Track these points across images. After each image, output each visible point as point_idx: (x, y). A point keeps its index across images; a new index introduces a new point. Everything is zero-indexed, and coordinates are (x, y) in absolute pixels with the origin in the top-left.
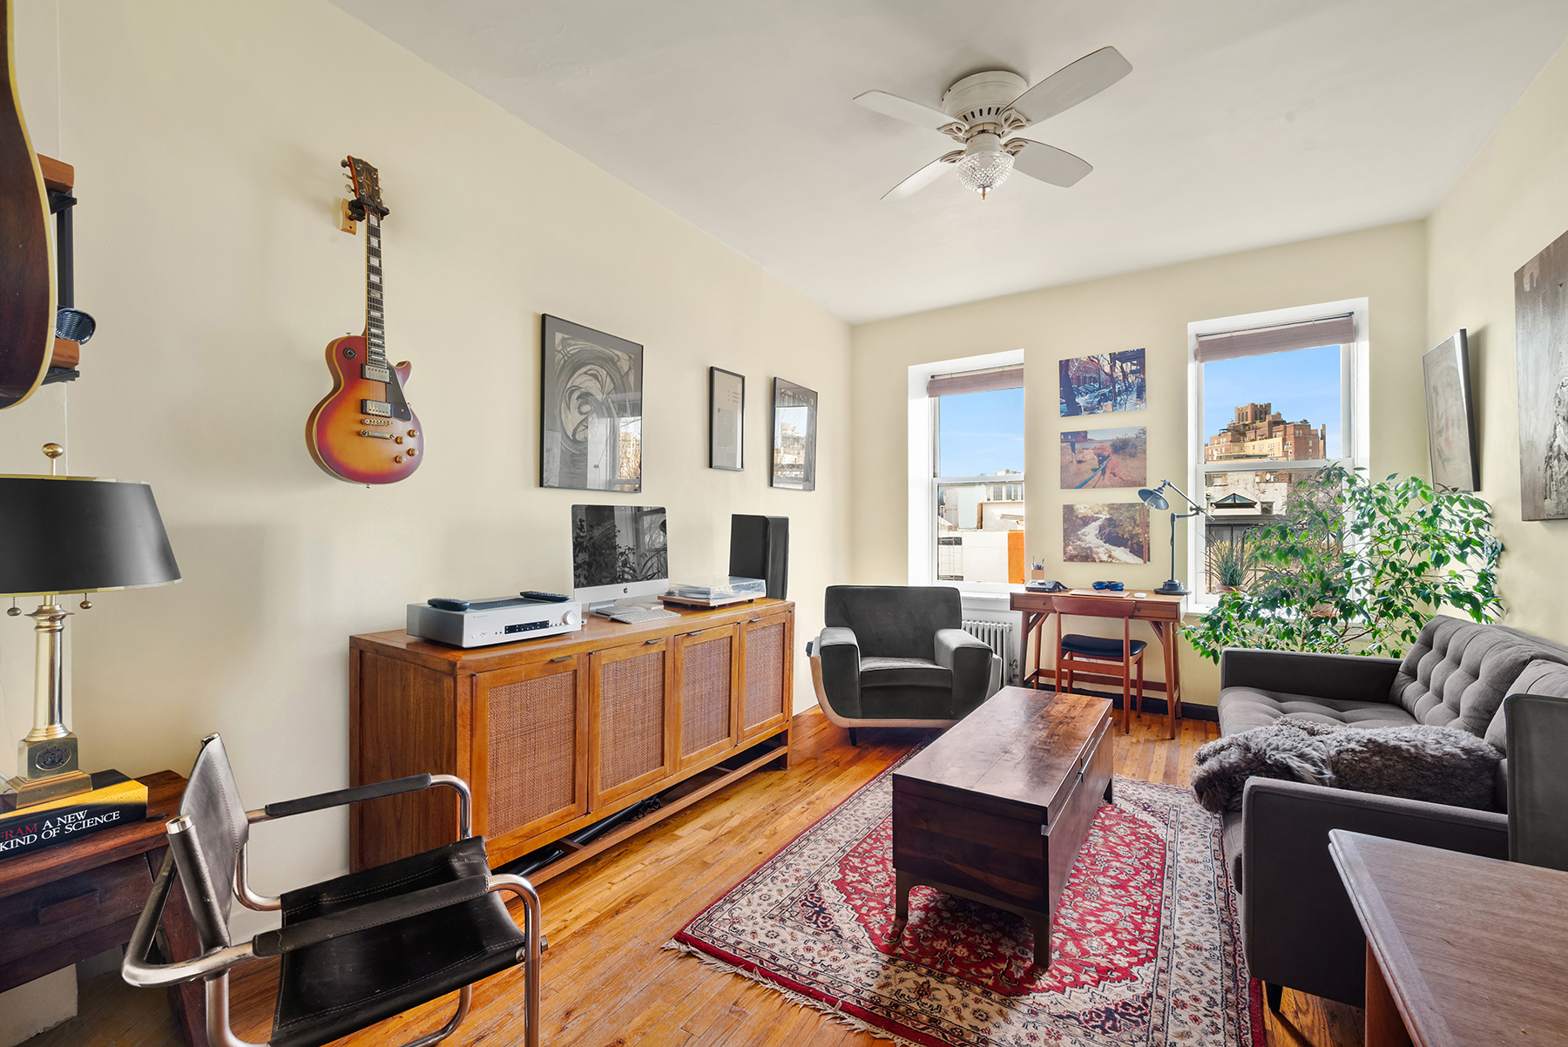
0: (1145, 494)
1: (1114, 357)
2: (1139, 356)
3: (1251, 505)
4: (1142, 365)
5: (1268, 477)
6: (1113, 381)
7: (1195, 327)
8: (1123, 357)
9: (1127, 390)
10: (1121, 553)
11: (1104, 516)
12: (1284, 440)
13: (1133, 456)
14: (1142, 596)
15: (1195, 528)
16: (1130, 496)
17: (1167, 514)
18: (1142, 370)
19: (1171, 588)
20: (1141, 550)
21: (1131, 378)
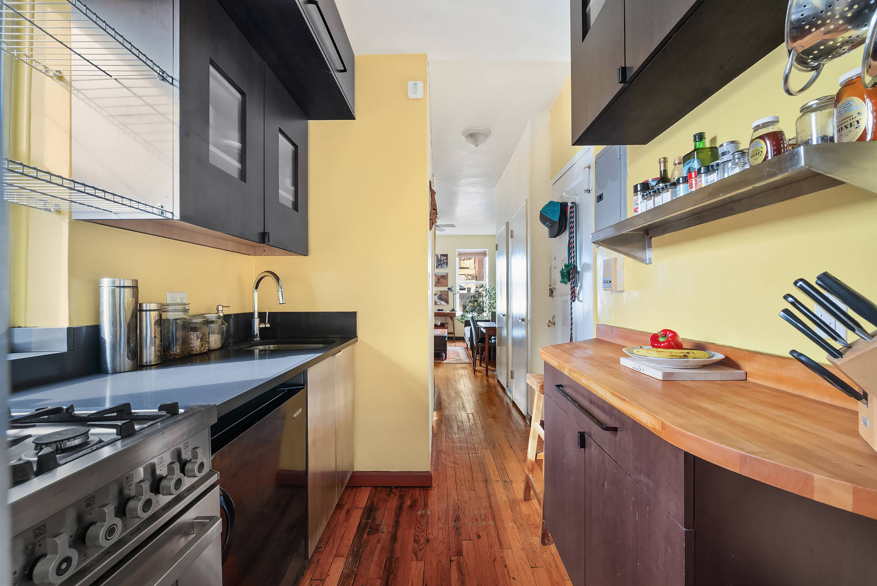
0: (449, 289)
1: (441, 255)
2: (446, 256)
3: (464, 289)
4: (447, 257)
5: (469, 277)
6: (441, 261)
7: (457, 250)
8: (443, 255)
9: (444, 263)
10: (443, 302)
11: (439, 294)
12: (475, 261)
13: (445, 279)
14: (448, 312)
15: (458, 296)
16: (445, 289)
17: (453, 293)
18: (447, 259)
19: (453, 310)
20: (447, 302)
21: (445, 261)
